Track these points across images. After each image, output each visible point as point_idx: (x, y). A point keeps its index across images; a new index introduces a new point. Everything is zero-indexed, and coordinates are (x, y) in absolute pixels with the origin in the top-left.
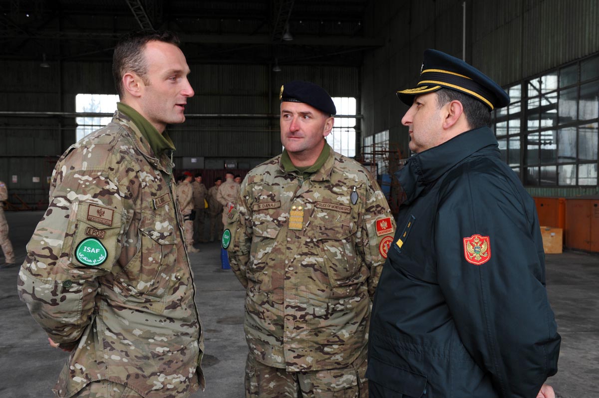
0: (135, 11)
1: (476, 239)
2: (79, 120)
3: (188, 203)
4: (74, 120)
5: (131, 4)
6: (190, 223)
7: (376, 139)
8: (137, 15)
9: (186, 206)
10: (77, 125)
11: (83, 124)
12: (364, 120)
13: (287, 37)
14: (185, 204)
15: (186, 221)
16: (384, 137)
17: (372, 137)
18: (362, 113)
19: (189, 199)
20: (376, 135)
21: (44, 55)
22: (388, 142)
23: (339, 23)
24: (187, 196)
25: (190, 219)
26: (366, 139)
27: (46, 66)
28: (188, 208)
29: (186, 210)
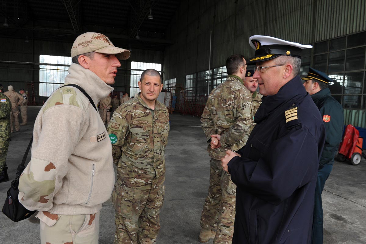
0: (72, 21)
1: (327, 116)
2: (41, 67)
3: (109, 105)
4: (39, 66)
5: (71, 18)
6: (110, 113)
7: (170, 81)
8: (73, 22)
9: (108, 106)
10: (40, 69)
11: (42, 68)
12: (164, 73)
13: (137, 37)
14: (108, 105)
15: (108, 112)
16: (173, 81)
17: (168, 81)
18: (164, 71)
19: (109, 103)
20: (170, 80)
21: (27, 37)
22: (175, 83)
23: (156, 33)
24: (109, 102)
25: (109, 111)
26: (165, 81)
27: (28, 42)
28: (109, 107)
29: (108, 108)
